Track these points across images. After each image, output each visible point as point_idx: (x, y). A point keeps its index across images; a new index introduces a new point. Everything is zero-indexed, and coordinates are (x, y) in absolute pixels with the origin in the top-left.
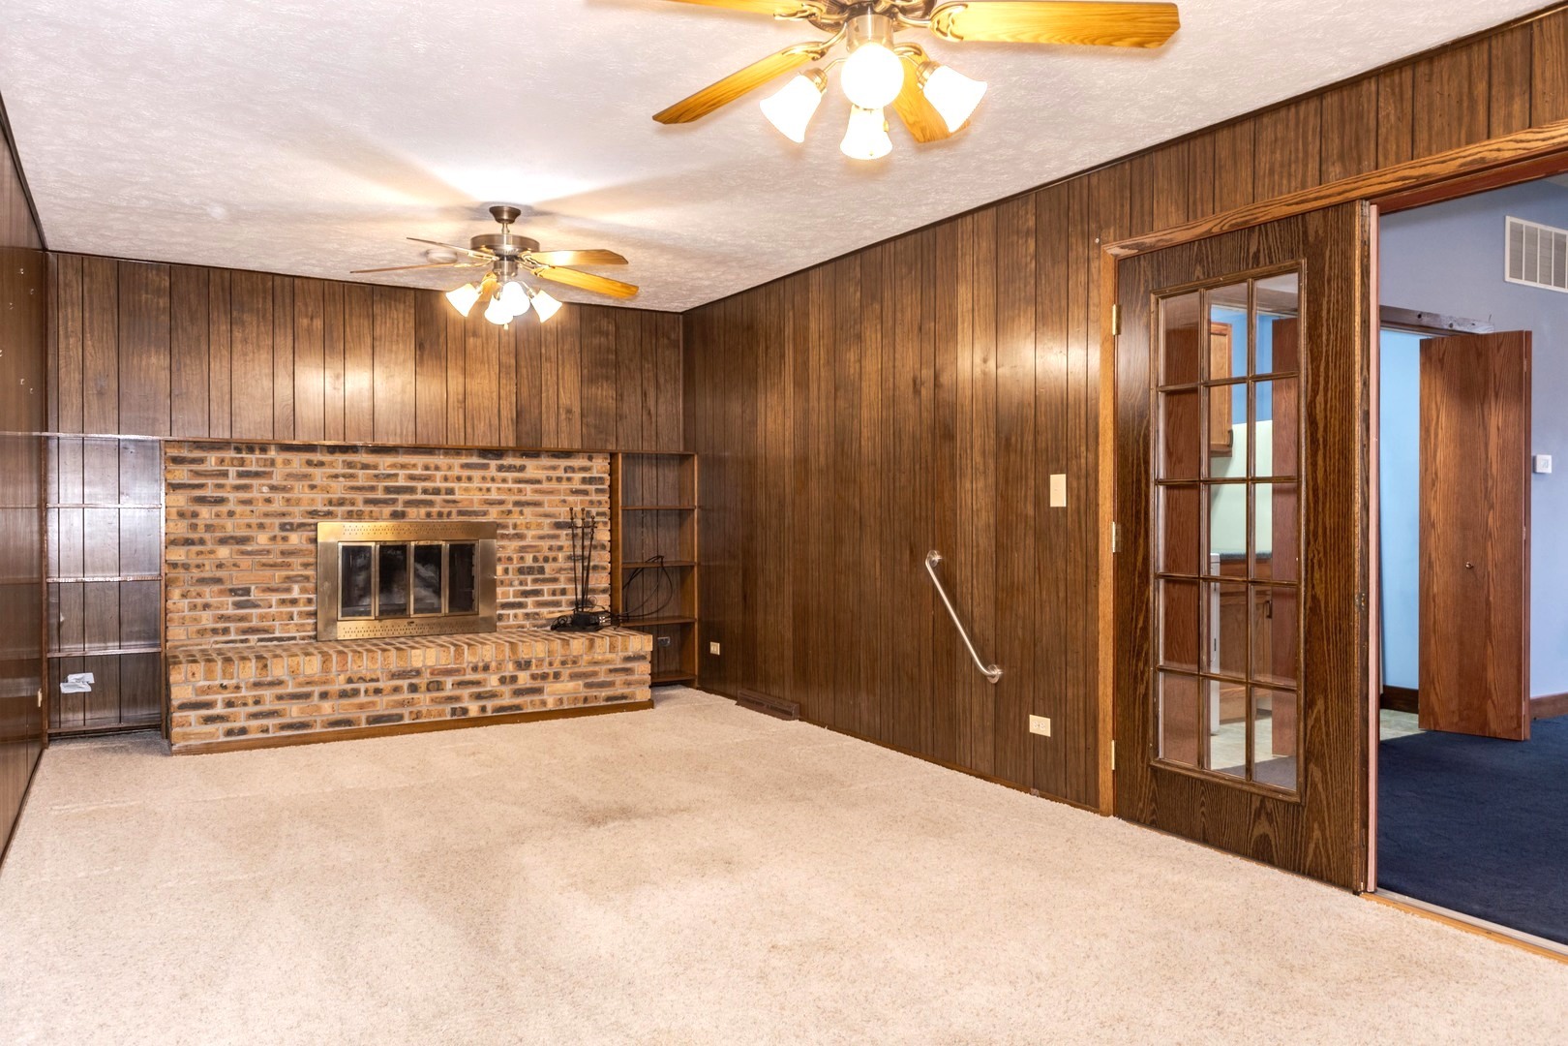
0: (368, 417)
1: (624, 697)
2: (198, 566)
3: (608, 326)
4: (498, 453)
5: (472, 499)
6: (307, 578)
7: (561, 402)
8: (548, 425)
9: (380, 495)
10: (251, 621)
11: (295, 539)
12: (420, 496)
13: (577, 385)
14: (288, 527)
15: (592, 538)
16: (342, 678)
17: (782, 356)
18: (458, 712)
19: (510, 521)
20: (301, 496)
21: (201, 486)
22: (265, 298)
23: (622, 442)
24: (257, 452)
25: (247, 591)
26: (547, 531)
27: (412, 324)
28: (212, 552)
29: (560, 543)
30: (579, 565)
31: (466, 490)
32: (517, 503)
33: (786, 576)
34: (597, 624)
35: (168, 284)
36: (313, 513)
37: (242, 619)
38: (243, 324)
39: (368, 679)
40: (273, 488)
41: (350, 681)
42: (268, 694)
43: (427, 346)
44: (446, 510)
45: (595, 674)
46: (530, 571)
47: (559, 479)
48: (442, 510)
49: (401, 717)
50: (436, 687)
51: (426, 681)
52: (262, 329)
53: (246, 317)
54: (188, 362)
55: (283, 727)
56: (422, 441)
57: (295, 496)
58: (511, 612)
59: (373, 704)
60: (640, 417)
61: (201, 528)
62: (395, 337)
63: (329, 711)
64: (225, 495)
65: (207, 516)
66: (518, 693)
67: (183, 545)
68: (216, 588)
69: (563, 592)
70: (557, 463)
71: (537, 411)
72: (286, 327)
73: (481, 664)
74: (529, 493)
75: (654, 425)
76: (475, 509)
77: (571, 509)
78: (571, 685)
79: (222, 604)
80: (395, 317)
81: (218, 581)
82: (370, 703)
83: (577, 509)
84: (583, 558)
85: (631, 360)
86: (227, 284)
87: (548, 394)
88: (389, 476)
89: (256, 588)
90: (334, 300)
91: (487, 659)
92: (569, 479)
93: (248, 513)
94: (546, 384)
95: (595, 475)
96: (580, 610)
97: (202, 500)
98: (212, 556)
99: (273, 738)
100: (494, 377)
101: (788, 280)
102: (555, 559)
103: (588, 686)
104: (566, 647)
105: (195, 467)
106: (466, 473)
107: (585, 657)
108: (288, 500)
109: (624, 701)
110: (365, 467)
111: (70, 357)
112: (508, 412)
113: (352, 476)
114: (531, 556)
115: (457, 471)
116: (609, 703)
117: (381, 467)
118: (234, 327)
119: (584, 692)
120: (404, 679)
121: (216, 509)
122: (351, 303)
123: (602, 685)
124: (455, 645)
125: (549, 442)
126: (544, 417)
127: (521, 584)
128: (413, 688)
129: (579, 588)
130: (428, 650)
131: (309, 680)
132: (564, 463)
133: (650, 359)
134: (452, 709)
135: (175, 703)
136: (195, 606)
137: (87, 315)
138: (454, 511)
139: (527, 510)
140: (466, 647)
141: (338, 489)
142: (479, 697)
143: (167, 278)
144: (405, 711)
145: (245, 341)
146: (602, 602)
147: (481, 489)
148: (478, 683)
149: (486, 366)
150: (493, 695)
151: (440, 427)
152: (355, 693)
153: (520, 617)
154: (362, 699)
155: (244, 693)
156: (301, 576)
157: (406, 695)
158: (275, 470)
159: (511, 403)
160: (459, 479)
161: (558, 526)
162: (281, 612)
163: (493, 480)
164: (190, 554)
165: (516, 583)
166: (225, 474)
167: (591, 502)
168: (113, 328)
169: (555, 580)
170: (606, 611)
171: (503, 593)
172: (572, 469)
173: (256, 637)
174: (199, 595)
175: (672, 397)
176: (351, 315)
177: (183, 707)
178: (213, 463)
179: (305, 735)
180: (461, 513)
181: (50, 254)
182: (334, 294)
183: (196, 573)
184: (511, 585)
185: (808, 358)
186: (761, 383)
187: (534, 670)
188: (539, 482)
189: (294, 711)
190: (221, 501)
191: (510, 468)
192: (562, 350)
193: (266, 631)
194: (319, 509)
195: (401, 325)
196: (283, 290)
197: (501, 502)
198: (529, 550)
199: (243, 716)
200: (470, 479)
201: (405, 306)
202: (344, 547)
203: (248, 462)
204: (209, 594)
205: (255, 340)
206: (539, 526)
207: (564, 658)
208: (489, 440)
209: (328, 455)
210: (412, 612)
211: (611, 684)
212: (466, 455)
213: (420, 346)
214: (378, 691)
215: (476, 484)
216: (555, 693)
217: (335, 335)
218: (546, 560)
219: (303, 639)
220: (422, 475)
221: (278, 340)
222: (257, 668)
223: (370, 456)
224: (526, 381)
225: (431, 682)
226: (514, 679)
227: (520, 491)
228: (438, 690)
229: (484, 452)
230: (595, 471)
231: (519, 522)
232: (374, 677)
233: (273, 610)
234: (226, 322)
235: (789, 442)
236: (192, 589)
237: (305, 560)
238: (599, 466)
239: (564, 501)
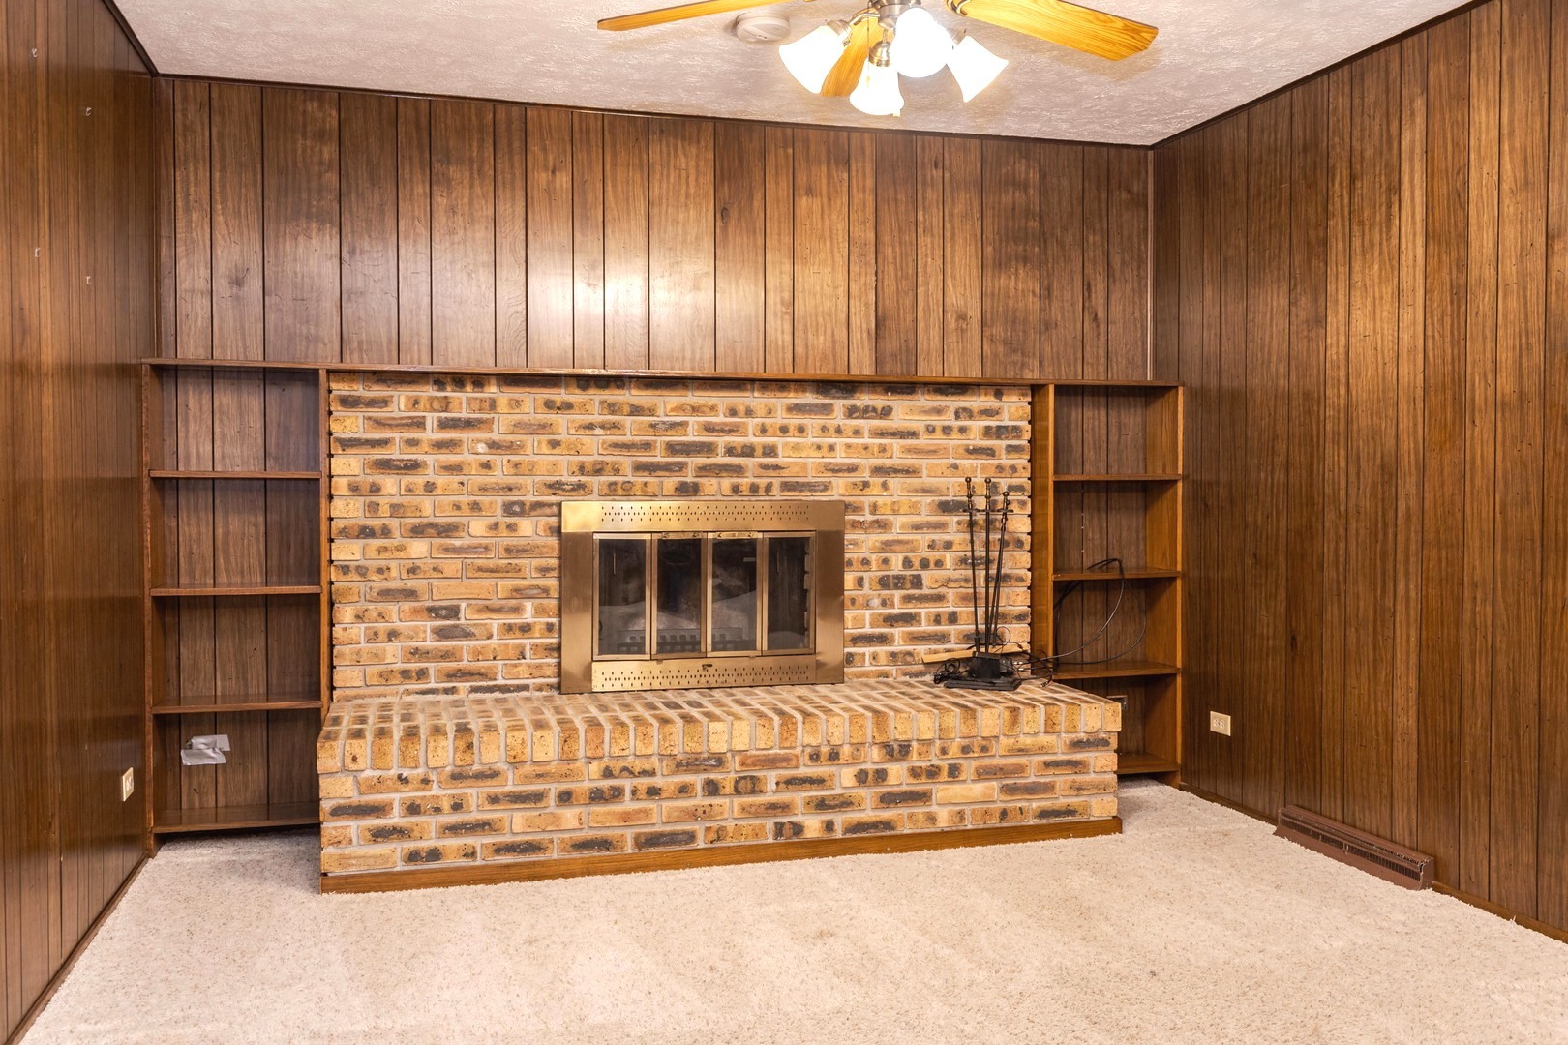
0: (639, 330)
1: (1069, 811)
2: (380, 571)
3: (1027, 173)
4: (848, 386)
5: (805, 464)
6: (546, 591)
7: (948, 301)
8: (929, 338)
9: (659, 457)
10: (461, 660)
11: (527, 526)
12: (721, 459)
13: (976, 272)
14: (517, 508)
15: (1003, 530)
16: (595, 768)
17: (1395, 189)
18: (787, 831)
19: (867, 501)
20: (536, 458)
21: (383, 443)
22: (482, 141)
23: (1048, 369)
24: (469, 388)
25: (454, 612)
26: (924, 517)
27: (710, 177)
28: (400, 548)
29: (947, 537)
30: (981, 574)
31: (796, 447)
32: (878, 471)
33: (1400, 607)
34: (1010, 674)
35: (335, 123)
36: (555, 487)
37: (446, 656)
38: (448, 182)
39: (637, 770)
40: (493, 446)
41: (608, 773)
42: (474, 794)
43: (734, 214)
44: (762, 482)
45: (1020, 770)
46: (899, 582)
47: (947, 430)
48: (756, 480)
49: (691, 837)
50: (750, 786)
51: (733, 776)
52: (478, 190)
53: (453, 171)
54: (367, 247)
55: (499, 850)
56: (724, 369)
57: (527, 458)
58: (868, 650)
59: (646, 813)
60: (1079, 325)
61: (385, 510)
62: (683, 199)
63: (574, 824)
64: (420, 457)
65: (393, 490)
66: (888, 800)
67: (358, 537)
68: (407, 606)
69: (953, 618)
70: (943, 404)
71: (909, 318)
72: (513, 188)
73: (825, 750)
74: (897, 453)
75: (1103, 338)
76: (810, 479)
77: (968, 480)
78: (978, 789)
79: (416, 630)
80: (684, 165)
81: (411, 594)
82: (640, 811)
83: (978, 480)
84: (988, 562)
85: (1065, 229)
86: (424, 121)
87: (929, 289)
88: (673, 425)
89: (469, 605)
90: (588, 141)
91: (835, 741)
92: (963, 430)
93: (456, 485)
94: (925, 271)
95: (1006, 423)
96: (983, 650)
97: (385, 465)
98: (402, 555)
99: (483, 867)
100: (841, 262)
101: (1408, 42)
102: (939, 564)
103: (1009, 790)
104: (972, 721)
105: (376, 413)
106: (794, 421)
107: (1003, 740)
108: (516, 465)
109: (1070, 819)
110: (636, 411)
111: (193, 242)
112: (863, 321)
113: (615, 426)
114: (901, 557)
115: (781, 418)
116: (1044, 821)
117: (660, 411)
118: (434, 187)
119: (1001, 802)
120: (697, 772)
121: (406, 480)
122: (614, 145)
123: (1032, 790)
124: (781, 713)
125: (928, 370)
126: (921, 326)
127: (884, 603)
128: (712, 788)
129: (981, 611)
130: (736, 723)
131: (539, 770)
132: (954, 402)
133: (1097, 226)
134: (776, 824)
135: (326, 806)
136: (376, 634)
137: (217, 175)
138: (776, 482)
139: (894, 482)
140: (799, 717)
141: (594, 447)
142: (821, 805)
143: (334, 113)
144: (698, 828)
145: (452, 210)
146: (1016, 636)
147: (819, 447)
148: (819, 782)
149: (828, 243)
150: (845, 804)
151: (754, 344)
152: (617, 794)
153: (883, 659)
154: (628, 805)
155: (435, 790)
156: (538, 587)
157: (700, 800)
158: (496, 416)
159: (867, 304)
160: (784, 430)
161: (945, 507)
162: (507, 645)
163: (839, 431)
164: (367, 550)
165: (876, 602)
166: (420, 424)
167: (1000, 468)
168: (256, 195)
169: (939, 598)
170: (1025, 652)
171: (854, 618)
172: (968, 413)
173: (468, 685)
174: (381, 616)
175: (1133, 290)
176: (614, 165)
177: (339, 812)
178: (402, 408)
179: (534, 864)
180: (787, 486)
181: (162, 81)
182: (588, 132)
183: (378, 583)
184: (867, 606)
185: (1467, 182)
186: (1337, 246)
187: (915, 759)
188: (913, 434)
189: (518, 823)
190: (413, 467)
191: (867, 412)
192: (952, 215)
193: (482, 675)
194: (564, 479)
195: (692, 178)
196: (509, 130)
197: (852, 469)
198: (897, 548)
199: (433, 831)
200: (801, 430)
201: (698, 148)
202: (602, 541)
203: (454, 404)
204: (396, 614)
205: (467, 208)
206: (914, 509)
207: (966, 742)
208: (832, 366)
209: (578, 391)
210: (709, 648)
211: (1049, 788)
212: (796, 391)
213: (722, 212)
214: (653, 792)
215: (810, 440)
216: (949, 802)
217: (590, 196)
218: (925, 564)
219: (540, 689)
220: (726, 424)
221: (501, 208)
222: (456, 749)
223: (643, 393)
224: (891, 268)
225: (741, 778)
226: (881, 775)
227: (883, 449)
228: (753, 792)
229: (824, 386)
230: (1005, 415)
231: (880, 501)
232: (648, 767)
233: (494, 641)
234: (423, 182)
235: (1412, 350)
236: (371, 606)
237: (543, 562)
238: (1014, 408)
239: (955, 467)
